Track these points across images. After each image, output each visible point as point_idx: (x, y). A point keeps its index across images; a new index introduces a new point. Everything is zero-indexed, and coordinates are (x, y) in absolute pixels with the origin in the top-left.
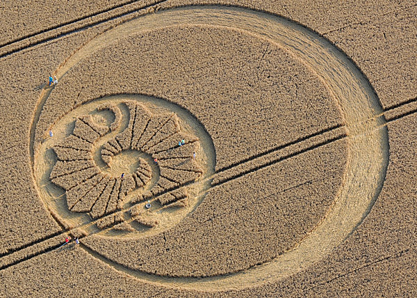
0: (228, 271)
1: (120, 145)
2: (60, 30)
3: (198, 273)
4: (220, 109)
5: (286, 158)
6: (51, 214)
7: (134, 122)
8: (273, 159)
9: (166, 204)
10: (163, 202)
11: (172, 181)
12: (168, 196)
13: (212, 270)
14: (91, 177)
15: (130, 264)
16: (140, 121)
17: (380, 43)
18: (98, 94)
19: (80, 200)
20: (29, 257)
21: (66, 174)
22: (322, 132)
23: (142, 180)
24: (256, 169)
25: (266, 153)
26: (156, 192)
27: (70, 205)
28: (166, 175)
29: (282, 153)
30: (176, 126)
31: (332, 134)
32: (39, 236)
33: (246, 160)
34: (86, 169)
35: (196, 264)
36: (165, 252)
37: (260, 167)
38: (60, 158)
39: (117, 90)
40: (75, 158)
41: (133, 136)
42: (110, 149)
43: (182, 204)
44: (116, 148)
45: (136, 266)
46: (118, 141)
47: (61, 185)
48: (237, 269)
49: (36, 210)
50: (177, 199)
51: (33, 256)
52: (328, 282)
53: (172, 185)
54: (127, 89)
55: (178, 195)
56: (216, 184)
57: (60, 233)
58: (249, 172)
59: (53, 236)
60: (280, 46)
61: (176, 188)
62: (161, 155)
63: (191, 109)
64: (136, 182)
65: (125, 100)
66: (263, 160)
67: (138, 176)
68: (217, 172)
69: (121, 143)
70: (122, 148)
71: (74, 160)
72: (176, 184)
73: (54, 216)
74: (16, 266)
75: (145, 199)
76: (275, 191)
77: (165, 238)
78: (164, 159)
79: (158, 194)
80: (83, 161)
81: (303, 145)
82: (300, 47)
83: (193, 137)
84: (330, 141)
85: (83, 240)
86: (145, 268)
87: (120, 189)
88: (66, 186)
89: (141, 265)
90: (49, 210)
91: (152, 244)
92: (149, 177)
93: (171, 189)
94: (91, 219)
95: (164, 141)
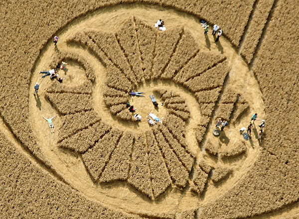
7: (106, 54)
11: (211, 89)
15: (271, 206)
16: (111, 49)
18: (35, 50)
19: (151, 179)
21: (106, 163)
26: (210, 112)
28: (199, 87)
36: (289, 167)
38: (81, 150)
39: (49, 32)
42: (116, 102)
45: (280, 204)
47: (115, 178)
54: (59, 23)
55: (234, 99)
56: (252, 60)
67: (176, 109)
68: (240, 45)
69: (120, 87)
70: (126, 92)
71: (97, 141)
72: (219, 89)
77: (272, 154)
80: (106, 136)
87: (175, 137)
88: (123, 175)
89: (282, 198)
90: (132, 213)
91: (267, 169)
92: (184, 102)
93: (219, 98)
94: (182, 189)
95: (157, 52)
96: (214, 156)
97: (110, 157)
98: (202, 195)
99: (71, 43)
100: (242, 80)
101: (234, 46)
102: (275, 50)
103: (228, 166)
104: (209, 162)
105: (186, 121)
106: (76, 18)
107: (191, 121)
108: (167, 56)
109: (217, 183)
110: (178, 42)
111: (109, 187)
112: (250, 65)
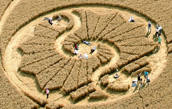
1: (78, 37)
7: (86, 20)
10: (129, 70)
12: (133, 66)
14: (58, 62)
16: (92, 19)
21: (33, 63)
23: (105, 58)
27: (42, 85)
30: (122, 18)
34: (51, 56)
39: (66, 3)
40: (40, 50)
41: (88, 29)
42: (70, 40)
43: (147, 69)
44: (75, 39)
46: (76, 35)
47: (31, 71)
50: (141, 66)
53: (134, 57)
54: (75, 2)
62: (117, 38)
63: (132, 6)
64: (100, 60)
69: (79, 35)
70: (80, 38)
71: (39, 52)
72: (137, 56)
73: (28, 96)
75: (112, 71)
77: (141, 97)
78: (120, 40)
79: (123, 65)
80: (47, 51)
88: (35, 71)
90: (23, 91)
91: (130, 103)
93: (134, 60)
95: (116, 29)
99: (75, 12)
100: (158, 59)
105: (103, 64)
106: (88, 4)
110: (133, 29)
111: (24, 76)
112: (169, 53)
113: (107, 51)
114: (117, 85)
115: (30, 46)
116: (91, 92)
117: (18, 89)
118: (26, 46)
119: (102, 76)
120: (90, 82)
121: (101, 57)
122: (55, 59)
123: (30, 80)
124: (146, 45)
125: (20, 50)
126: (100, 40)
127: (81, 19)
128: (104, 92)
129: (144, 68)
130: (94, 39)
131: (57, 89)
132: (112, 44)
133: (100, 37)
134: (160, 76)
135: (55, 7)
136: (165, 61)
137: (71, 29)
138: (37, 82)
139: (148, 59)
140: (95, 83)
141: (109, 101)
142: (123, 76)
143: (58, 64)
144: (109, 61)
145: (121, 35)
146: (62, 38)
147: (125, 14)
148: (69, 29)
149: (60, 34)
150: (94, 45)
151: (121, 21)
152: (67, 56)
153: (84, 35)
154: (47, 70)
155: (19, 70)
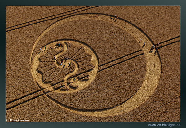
0: (108, 107)
2: (44, 19)
3: (96, 108)
4: (99, 44)
5: (124, 61)
6: (37, 83)
7: (69, 48)
8: (119, 62)
9: (82, 78)
10: (80, 78)
11: (83, 69)
12: (82, 76)
13: (101, 107)
14: (53, 68)
15: (67, 104)
16: (71, 48)
17: (149, 24)
18: (56, 39)
19: (48, 77)
20: (25, 102)
21: (43, 67)
22: (135, 52)
23: (72, 69)
24: (114, 65)
25: (117, 59)
27: (44, 79)
28: (81, 67)
29: (122, 59)
30: (84, 50)
31: (139, 53)
32: (31, 92)
33: (110, 62)
34: (51, 65)
35: (94, 104)
36: (82, 99)
37: (116, 64)
38: (41, 61)
39: (63, 38)
40: (47, 61)
41: (69, 53)
42: (60, 58)
43: (87, 78)
44: (63, 57)
45: (70, 105)
46: (63, 55)
47: (41, 71)
48: (111, 106)
49: (30, 81)
50: (85, 77)
51: (27, 101)
52: (150, 112)
53: (83, 71)
54: (67, 38)
55: (86, 75)
56: (100, 71)
57: (39, 91)
58: (111, 66)
59: (36, 92)
60: (117, 25)
61: (85, 72)
62: (79, 60)
63: (89, 44)
64: (70, 70)
65: (66, 41)
66: (116, 62)
67: (71, 68)
68: (100, 66)
74: (19, 106)
75: (73, 77)
76: (122, 74)
77: (81, 93)
78: (80, 61)
79: (78, 75)
80: (50, 62)
81: (129, 57)
82: (123, 26)
83: (90, 54)
84: (138, 55)
85: (48, 94)
86: (73, 106)
87: (64, 73)
88: (43, 72)
89: (72, 105)
90: (36, 81)
91: (76, 95)
92: (75, 68)
93: (83, 73)
94: (53, 85)
95: (80, 55)
96: (68, 84)
97: (45, 67)
98: (55, 89)
99: (66, 43)
100: (93, 73)
101: (99, 66)
102: (107, 72)
103: (68, 88)
104: (66, 84)
105: (71, 72)
106: (72, 39)
107: (72, 73)
108: (81, 57)
109: (62, 90)
110: (87, 56)
111: (38, 73)
112: (98, 72)
113: (73, 66)
114: (73, 84)
115: (44, 58)
116: (62, 86)
117: (35, 80)
118: (42, 58)
119: (68, 79)
120: (63, 81)
121: (71, 69)
122: (52, 66)
123: (40, 75)
124: (90, 66)
125: (39, 59)
126: (72, 59)
127: (67, 47)
128: (68, 87)
129: (86, 78)
130: (70, 59)
131: (49, 82)
132: (76, 62)
133: (72, 58)
134: (92, 83)
135: (58, 39)
136: (95, 75)
137: (62, 51)
138: (42, 77)
139: (89, 73)
140: (64, 82)
141: (68, 92)
142: (77, 80)
143: (53, 69)
144: (73, 71)
145: (81, 58)
146: (58, 55)
147: (85, 47)
148: (61, 52)
149: (57, 54)
150: (69, 61)
151: (83, 51)
152: (57, 66)
153: (66, 56)
154: (48, 72)
155: (37, 69)
